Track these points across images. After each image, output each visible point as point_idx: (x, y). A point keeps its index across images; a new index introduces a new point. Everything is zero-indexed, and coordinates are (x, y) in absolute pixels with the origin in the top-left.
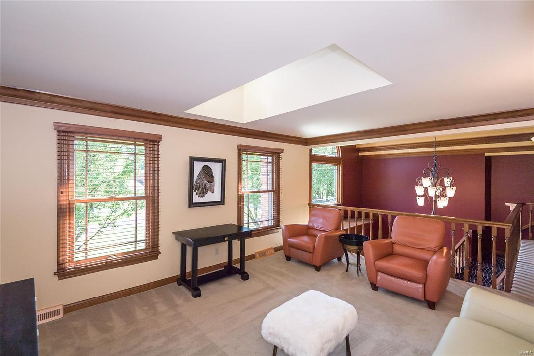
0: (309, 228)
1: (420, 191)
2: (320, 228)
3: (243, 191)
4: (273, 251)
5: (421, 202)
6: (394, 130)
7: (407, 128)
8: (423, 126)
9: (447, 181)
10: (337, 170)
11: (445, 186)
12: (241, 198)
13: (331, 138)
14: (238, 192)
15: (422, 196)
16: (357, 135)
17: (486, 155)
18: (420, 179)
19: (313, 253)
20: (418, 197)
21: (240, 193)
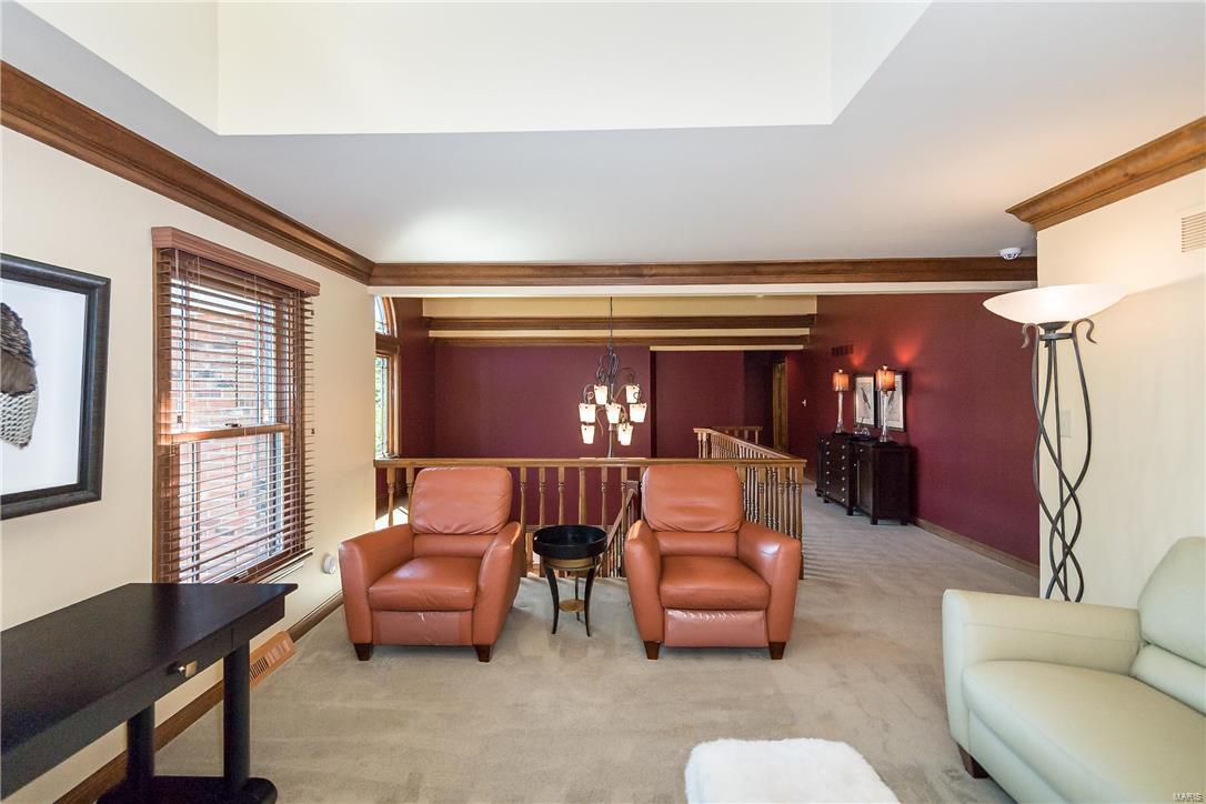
0: (415, 535)
1: (587, 413)
2: (457, 530)
3: (175, 430)
4: (287, 643)
5: (588, 436)
6: (617, 272)
7: (645, 271)
8: (677, 271)
9: (632, 393)
10: (388, 368)
11: (629, 401)
12: (166, 464)
13: (460, 272)
14: (157, 436)
15: (590, 424)
16: (530, 272)
17: (652, 348)
18: (592, 389)
19: (473, 609)
20: (583, 427)
21: (163, 442)
